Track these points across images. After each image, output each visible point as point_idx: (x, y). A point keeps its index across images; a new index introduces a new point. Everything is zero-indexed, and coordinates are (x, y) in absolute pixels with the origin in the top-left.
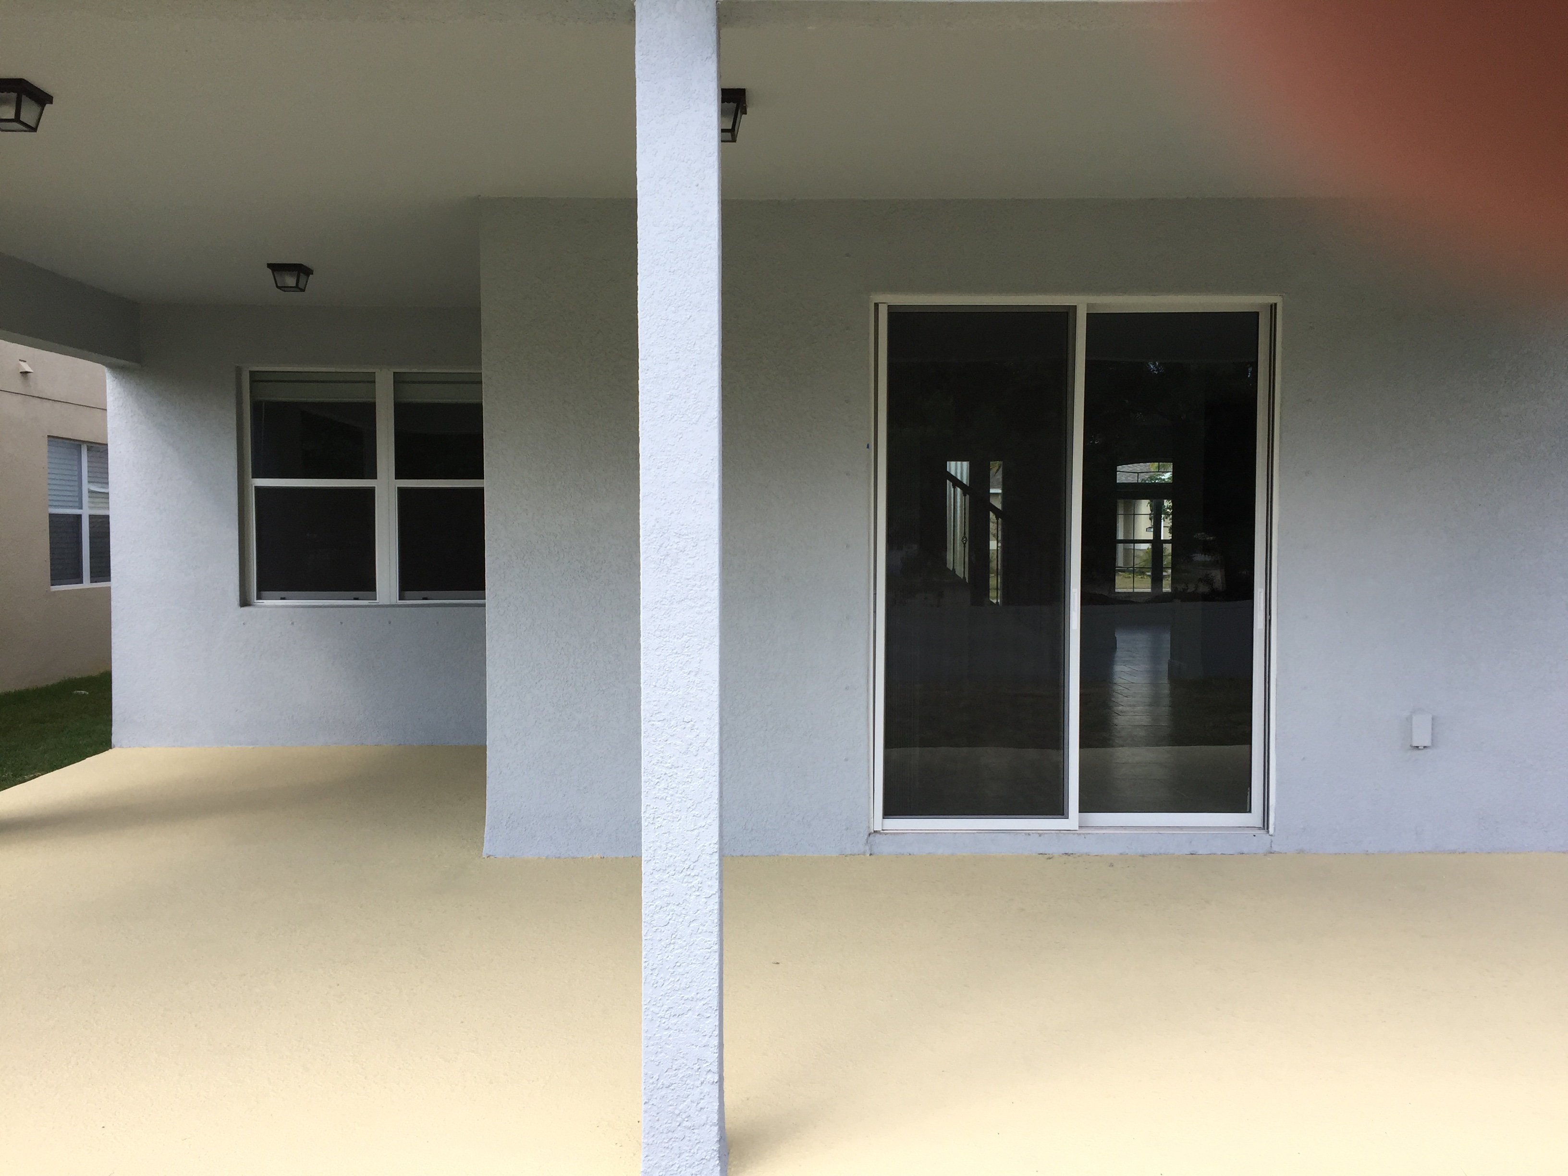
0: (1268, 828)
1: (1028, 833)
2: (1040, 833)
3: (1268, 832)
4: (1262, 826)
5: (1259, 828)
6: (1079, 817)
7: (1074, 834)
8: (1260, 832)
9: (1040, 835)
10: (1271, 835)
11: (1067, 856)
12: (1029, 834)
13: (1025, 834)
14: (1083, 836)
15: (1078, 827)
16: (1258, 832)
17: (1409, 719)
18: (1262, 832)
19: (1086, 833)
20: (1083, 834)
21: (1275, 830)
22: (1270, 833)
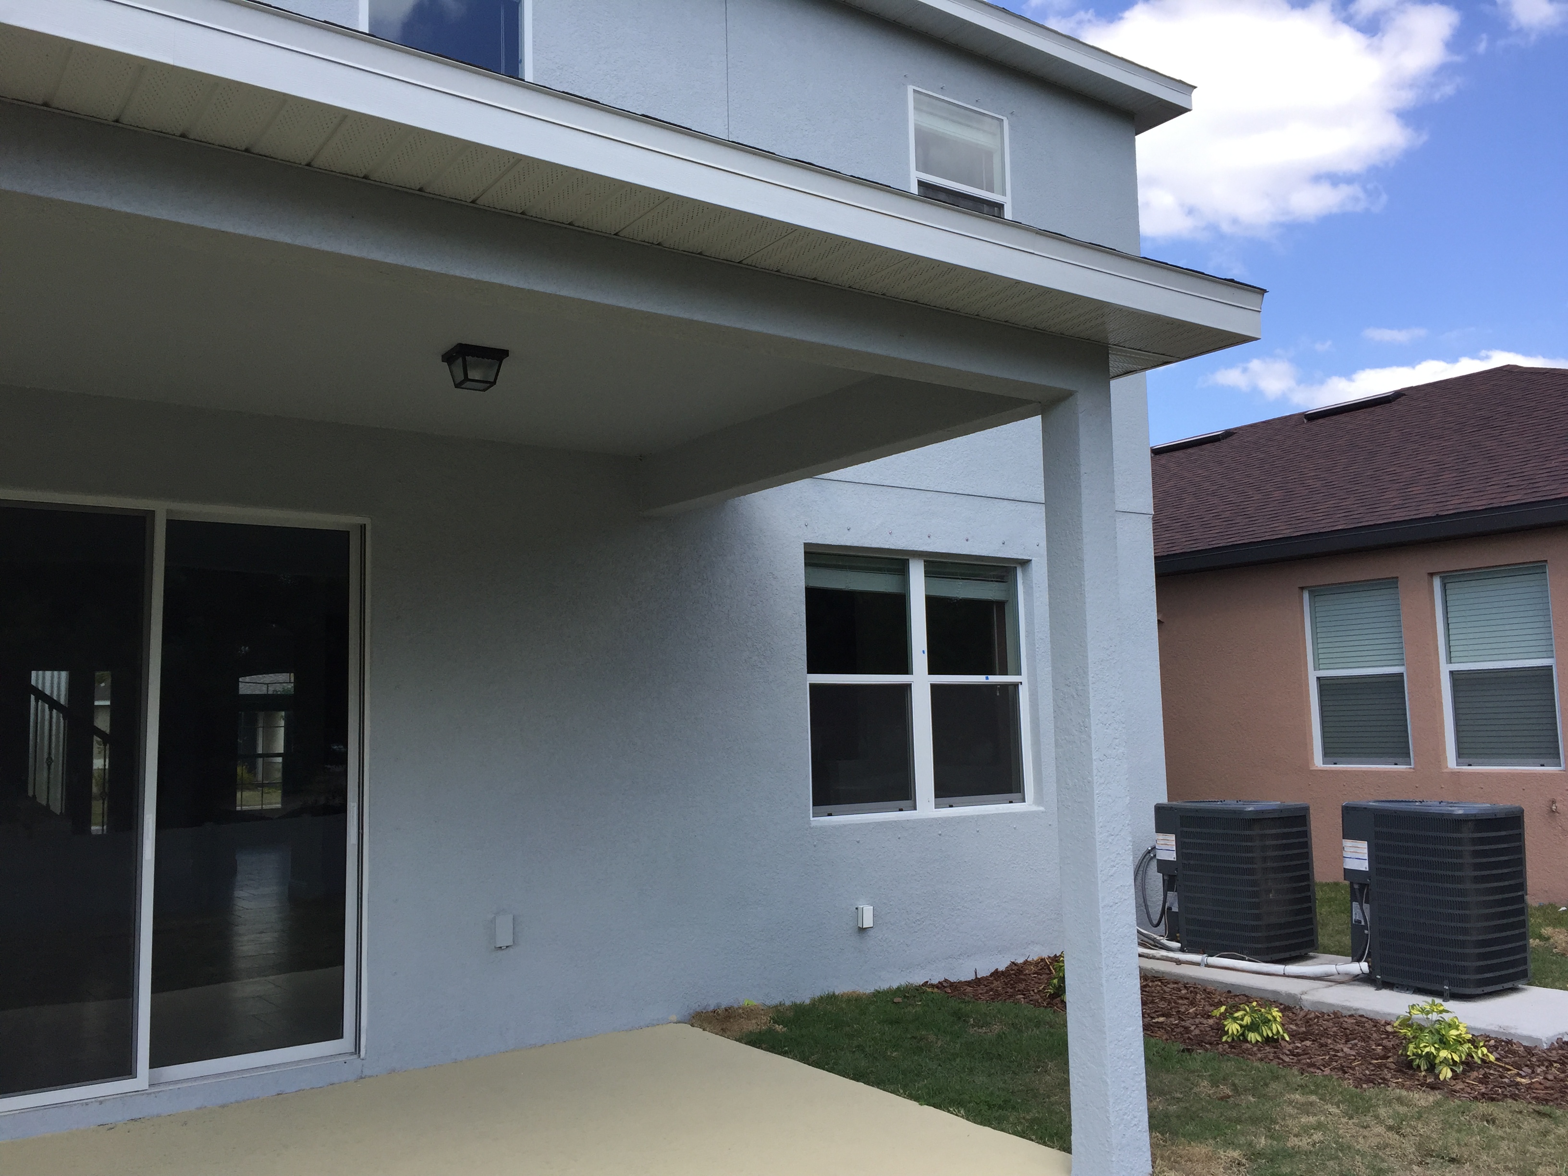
0: (359, 1053)
1: (85, 1103)
2: (101, 1101)
3: (360, 1056)
4: (354, 1051)
5: (352, 1054)
6: (150, 1074)
7: (143, 1094)
8: (351, 1058)
9: (101, 1103)
10: (363, 1059)
11: (133, 1122)
12: (87, 1104)
13: (82, 1104)
14: (154, 1095)
15: (148, 1086)
16: (349, 1058)
17: (493, 921)
18: (355, 1057)
19: (156, 1092)
20: (154, 1093)
21: (366, 1053)
22: (361, 1057)
